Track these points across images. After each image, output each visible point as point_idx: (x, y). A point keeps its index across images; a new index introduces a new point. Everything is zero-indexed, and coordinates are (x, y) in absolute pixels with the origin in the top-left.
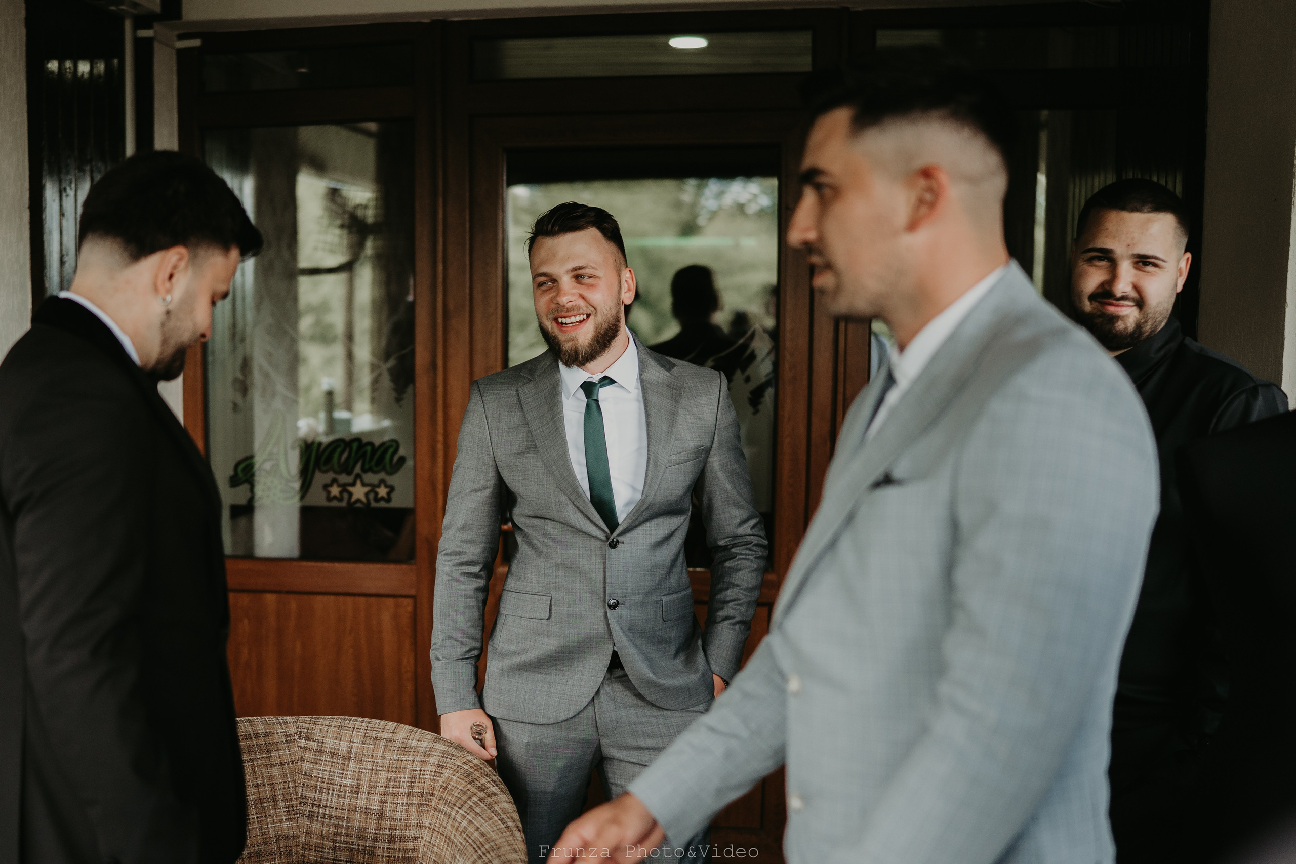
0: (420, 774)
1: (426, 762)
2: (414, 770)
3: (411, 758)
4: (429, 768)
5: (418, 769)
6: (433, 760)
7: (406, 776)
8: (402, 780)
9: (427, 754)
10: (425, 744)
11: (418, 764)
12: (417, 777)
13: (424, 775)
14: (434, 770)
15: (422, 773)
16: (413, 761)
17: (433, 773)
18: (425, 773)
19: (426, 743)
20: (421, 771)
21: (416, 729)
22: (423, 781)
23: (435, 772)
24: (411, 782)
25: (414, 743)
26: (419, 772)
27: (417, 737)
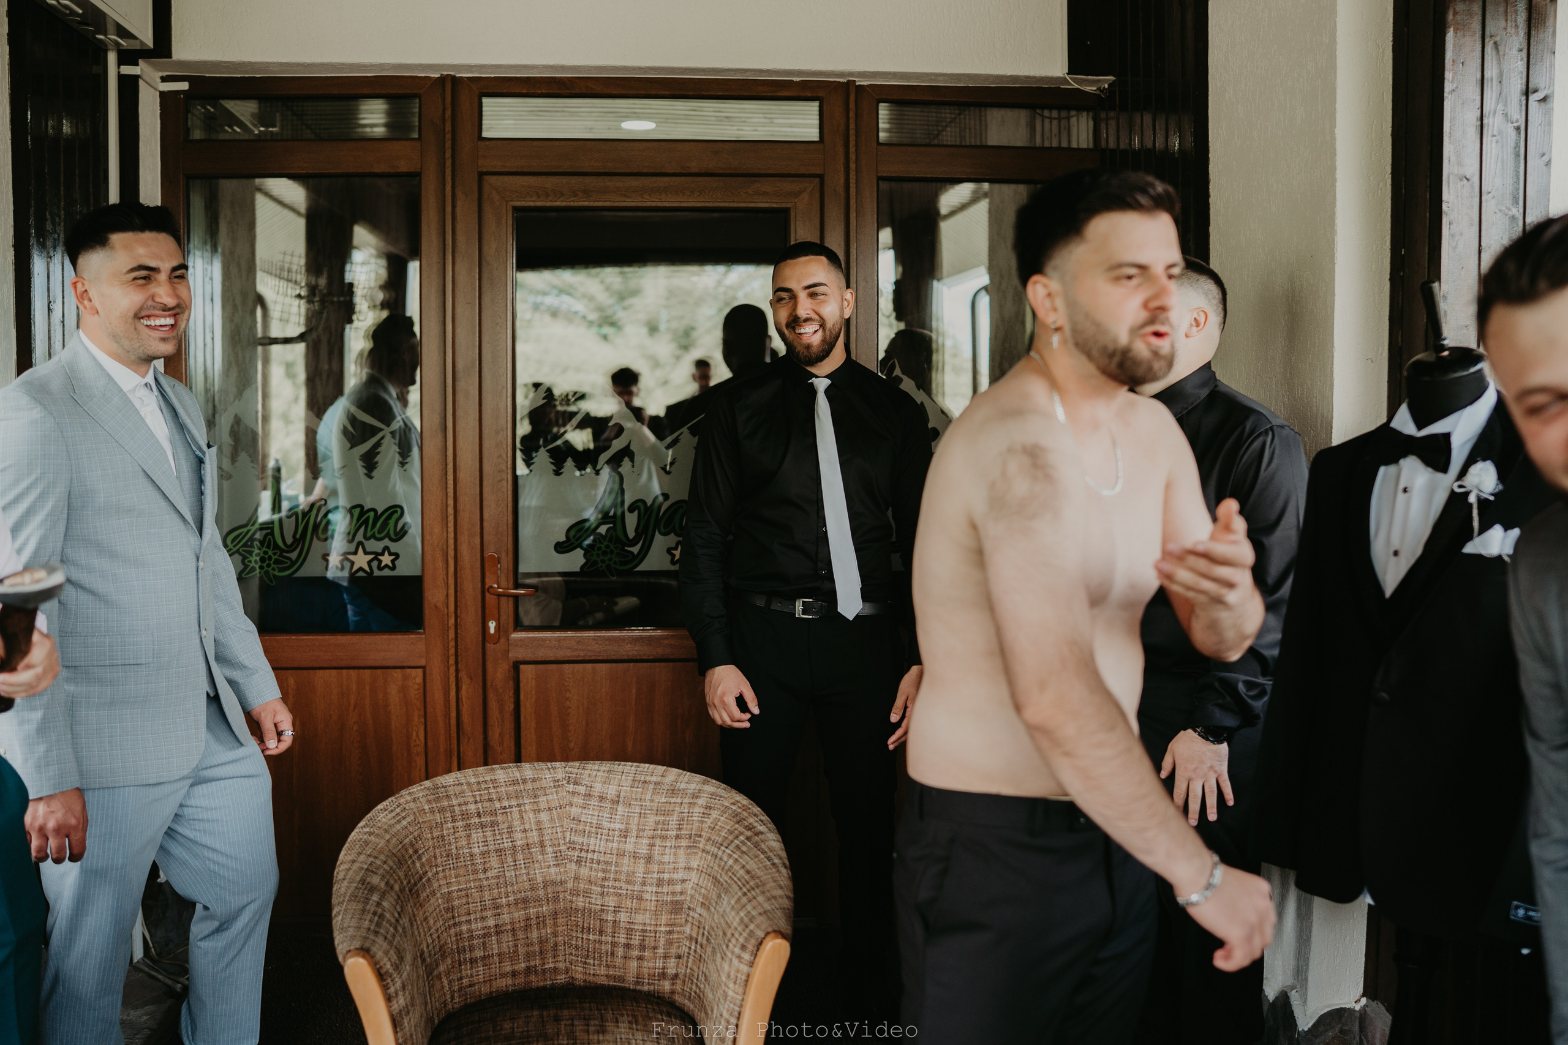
0: (688, 816)
1: (694, 804)
2: (682, 813)
3: (679, 800)
4: (697, 809)
5: (686, 811)
6: (701, 802)
7: (675, 819)
8: (670, 823)
9: (695, 796)
10: (693, 786)
11: (686, 806)
12: (686, 819)
13: (692, 817)
14: (702, 811)
15: (690, 815)
16: (682, 803)
17: (701, 815)
18: (694, 814)
19: (695, 785)
20: (689, 813)
21: (685, 772)
22: (691, 823)
23: (703, 813)
24: (680, 825)
25: (683, 786)
26: (687, 814)
27: (686, 779)
